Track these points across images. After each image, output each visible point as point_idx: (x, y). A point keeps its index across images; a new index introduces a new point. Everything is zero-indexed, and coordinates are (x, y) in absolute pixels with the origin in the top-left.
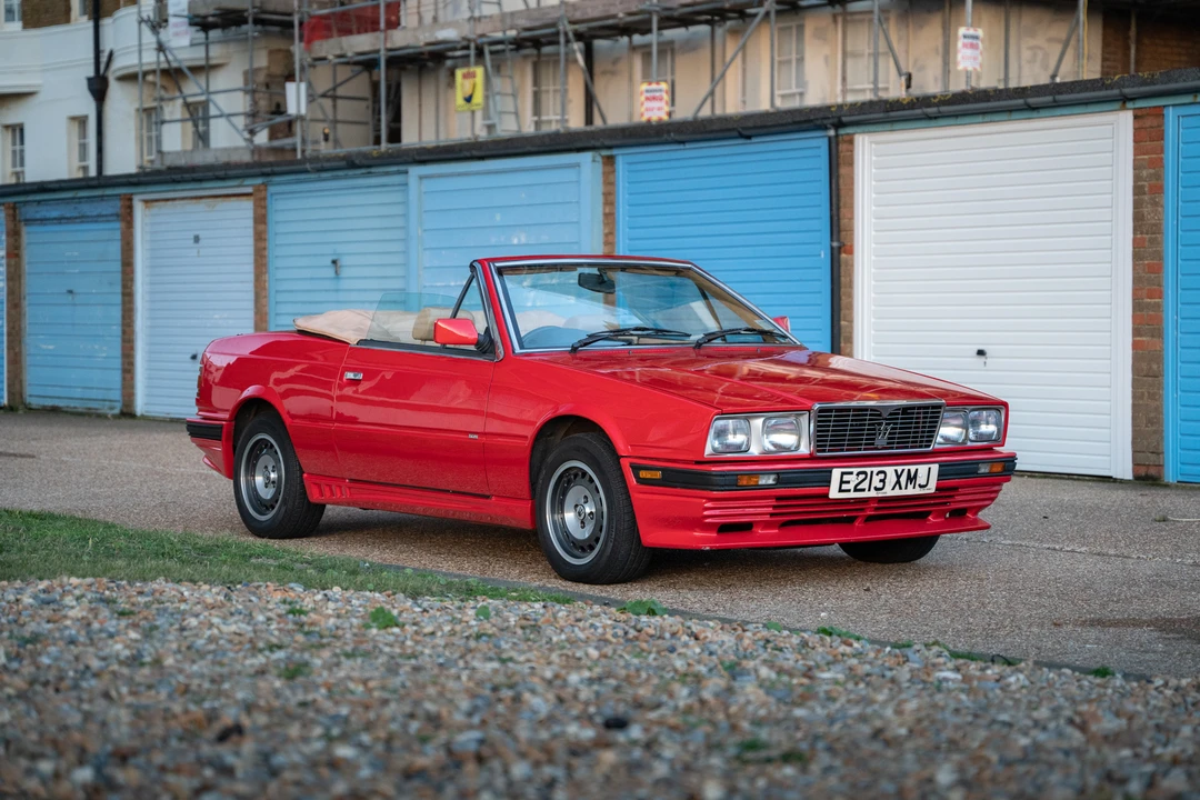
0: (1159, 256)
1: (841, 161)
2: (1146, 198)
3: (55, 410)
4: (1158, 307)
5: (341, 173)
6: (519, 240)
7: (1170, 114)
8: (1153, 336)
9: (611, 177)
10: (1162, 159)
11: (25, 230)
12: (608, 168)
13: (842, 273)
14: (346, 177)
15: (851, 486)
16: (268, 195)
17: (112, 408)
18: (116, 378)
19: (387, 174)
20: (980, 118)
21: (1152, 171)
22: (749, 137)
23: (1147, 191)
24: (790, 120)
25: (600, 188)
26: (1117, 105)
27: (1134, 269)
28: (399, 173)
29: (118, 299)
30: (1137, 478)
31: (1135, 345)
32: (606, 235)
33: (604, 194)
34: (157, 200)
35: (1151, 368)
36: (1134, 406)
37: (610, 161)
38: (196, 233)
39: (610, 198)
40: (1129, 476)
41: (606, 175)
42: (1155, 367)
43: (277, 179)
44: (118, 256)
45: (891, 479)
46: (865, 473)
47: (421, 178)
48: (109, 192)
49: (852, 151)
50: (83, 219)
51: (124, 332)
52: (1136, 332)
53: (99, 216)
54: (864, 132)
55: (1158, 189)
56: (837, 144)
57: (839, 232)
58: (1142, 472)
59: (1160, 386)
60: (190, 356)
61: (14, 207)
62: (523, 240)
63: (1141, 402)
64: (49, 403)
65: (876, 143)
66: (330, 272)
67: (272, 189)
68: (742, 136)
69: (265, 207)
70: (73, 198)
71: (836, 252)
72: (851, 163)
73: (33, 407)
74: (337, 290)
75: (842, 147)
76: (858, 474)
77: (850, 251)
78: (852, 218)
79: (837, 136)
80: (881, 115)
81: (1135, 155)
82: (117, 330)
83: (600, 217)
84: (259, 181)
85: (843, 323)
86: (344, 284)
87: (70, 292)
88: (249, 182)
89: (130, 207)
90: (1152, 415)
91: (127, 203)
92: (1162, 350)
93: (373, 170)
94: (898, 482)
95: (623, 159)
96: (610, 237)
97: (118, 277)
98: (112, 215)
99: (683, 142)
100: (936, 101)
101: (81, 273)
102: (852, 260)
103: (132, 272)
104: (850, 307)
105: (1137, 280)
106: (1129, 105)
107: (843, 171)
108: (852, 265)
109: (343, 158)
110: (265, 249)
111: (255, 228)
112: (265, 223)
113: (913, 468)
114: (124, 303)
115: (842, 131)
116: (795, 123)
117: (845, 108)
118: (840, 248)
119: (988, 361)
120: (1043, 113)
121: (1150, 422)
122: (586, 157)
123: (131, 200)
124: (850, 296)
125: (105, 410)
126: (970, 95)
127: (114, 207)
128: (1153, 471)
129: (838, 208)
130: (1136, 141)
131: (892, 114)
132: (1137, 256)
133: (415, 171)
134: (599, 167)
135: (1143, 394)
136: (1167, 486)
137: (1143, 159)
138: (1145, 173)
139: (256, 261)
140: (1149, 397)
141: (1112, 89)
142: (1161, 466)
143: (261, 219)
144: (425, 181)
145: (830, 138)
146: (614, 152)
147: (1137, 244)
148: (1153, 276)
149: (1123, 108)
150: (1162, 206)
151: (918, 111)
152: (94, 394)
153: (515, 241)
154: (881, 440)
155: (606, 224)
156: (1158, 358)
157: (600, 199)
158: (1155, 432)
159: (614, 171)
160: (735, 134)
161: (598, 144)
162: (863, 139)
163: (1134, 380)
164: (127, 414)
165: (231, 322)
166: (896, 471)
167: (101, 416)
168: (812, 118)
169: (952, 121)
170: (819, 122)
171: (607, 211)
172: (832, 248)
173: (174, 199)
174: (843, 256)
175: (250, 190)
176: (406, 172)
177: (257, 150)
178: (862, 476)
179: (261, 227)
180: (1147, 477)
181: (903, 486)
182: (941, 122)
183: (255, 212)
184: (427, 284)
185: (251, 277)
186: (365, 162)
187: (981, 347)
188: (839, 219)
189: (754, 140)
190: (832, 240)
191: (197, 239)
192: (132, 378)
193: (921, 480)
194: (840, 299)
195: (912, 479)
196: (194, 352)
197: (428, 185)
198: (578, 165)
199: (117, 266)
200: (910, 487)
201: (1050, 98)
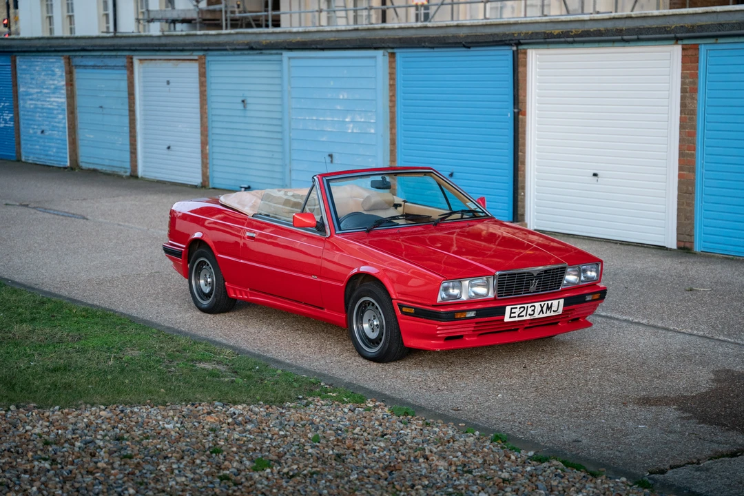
0: (694, 127)
1: (520, 63)
2: (688, 95)
3: (95, 171)
4: (693, 156)
5: (246, 52)
6: (343, 96)
7: (703, 49)
8: (689, 172)
9: (393, 65)
10: (697, 74)
11: (76, 71)
12: (392, 59)
13: (520, 126)
14: (248, 54)
15: (516, 315)
16: (207, 62)
17: (126, 172)
18: (127, 156)
19: (271, 54)
20: (597, 45)
21: (691, 80)
22: (469, 47)
23: (689, 90)
24: (491, 40)
25: (387, 71)
26: (673, 42)
27: (680, 134)
28: (277, 54)
29: (127, 113)
30: (679, 248)
31: (680, 176)
32: (391, 96)
33: (390, 73)
34: (146, 60)
35: (688, 189)
36: (678, 209)
37: (393, 55)
38: (168, 79)
39: (393, 76)
40: (675, 247)
41: (390, 63)
43: (210, 53)
44: (126, 89)
45: (538, 308)
46: (524, 307)
47: (290, 58)
48: (119, 53)
49: (526, 58)
50: (106, 67)
51: (130, 132)
52: (680, 169)
53: (115, 66)
54: (532, 48)
55: (695, 90)
56: (518, 54)
57: (518, 103)
58: (682, 245)
59: (693, 199)
60: (166, 147)
61: (69, 58)
62: (346, 97)
64: (92, 167)
65: (539, 55)
66: (241, 106)
67: (208, 58)
68: (464, 46)
69: (205, 68)
70: (100, 56)
71: (516, 115)
72: (525, 66)
73: (84, 168)
74: (245, 117)
75: (521, 56)
76: (520, 308)
77: (524, 114)
78: (525, 96)
79: (517, 50)
80: (542, 40)
81: (682, 70)
82: (127, 129)
83: (387, 87)
84: (201, 53)
85: (520, 153)
86: (249, 113)
87: (101, 107)
88: (195, 53)
89: (132, 63)
90: (688, 215)
91: (130, 60)
92: (694, 179)
93: (264, 52)
94: (542, 310)
95: (400, 54)
96: (393, 98)
97: (127, 100)
98: (122, 66)
99: (433, 48)
100: (572, 34)
101: (106, 97)
102: (525, 119)
103: (134, 99)
104: (524, 145)
105: (681, 140)
106: (680, 42)
107: (521, 69)
108: (525, 122)
109: (247, 44)
110: (205, 91)
111: (200, 80)
112: (205, 77)
113: (550, 302)
114: (130, 115)
115: (520, 47)
116: (494, 42)
117: (522, 35)
118: (518, 113)
119: (599, 179)
120: (631, 44)
121: (687, 218)
122: (380, 53)
123: (132, 58)
124: (524, 138)
125: (122, 173)
126: (591, 32)
127: (123, 61)
128: (688, 245)
129: (518, 90)
130: (683, 62)
131: (548, 40)
132: (682, 127)
133: (286, 54)
134: (387, 59)
135: (683, 203)
136: (695, 254)
137: (687, 73)
138: (687, 81)
139: (201, 98)
140: (687, 205)
141: (670, 33)
142: (692, 242)
143: (203, 75)
144: (291, 60)
145: (514, 51)
146: (395, 51)
147: (682, 120)
149: (676, 43)
150: (697, 100)
151: (562, 40)
152: (115, 164)
153: (341, 97)
154: (532, 288)
155: (391, 91)
156: (692, 183)
157: (387, 77)
158: (689, 224)
159: (395, 61)
160: (462, 45)
161: (386, 46)
162: (532, 53)
163: (679, 195)
164: (134, 176)
165: (188, 129)
166: (541, 305)
167: (120, 177)
168: (504, 39)
169: (581, 45)
170: (507, 42)
171: (391, 83)
172: (514, 112)
173: (155, 60)
174: (520, 116)
175: (196, 58)
176: (281, 54)
177: (201, 11)
178: (522, 309)
179: (203, 79)
180: (685, 249)
181: (545, 311)
182: (575, 45)
183: (199, 71)
184: (294, 117)
185: (198, 105)
186: (258, 47)
187: (595, 172)
188: (518, 96)
189: (472, 49)
190: (514, 108)
191: (168, 83)
192: (136, 157)
193: (554, 308)
194: (518, 140)
195: (549, 308)
196: (168, 145)
197: (293, 63)
198: (375, 57)
199: (126, 94)
200: (548, 312)
201: (635, 37)
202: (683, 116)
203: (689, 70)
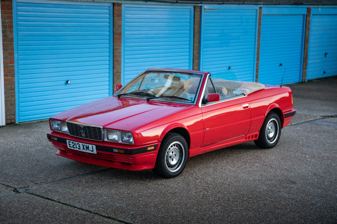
2: (8, 29)
8: (12, 76)
21: (9, 20)
42: (13, 86)
58: (9, 122)
63: (8, 99)
90: (13, 102)
128: (13, 121)
137: (6, 16)
138: (7, 21)
148: (11, 56)
202: (5, 43)
203: (7, 14)
